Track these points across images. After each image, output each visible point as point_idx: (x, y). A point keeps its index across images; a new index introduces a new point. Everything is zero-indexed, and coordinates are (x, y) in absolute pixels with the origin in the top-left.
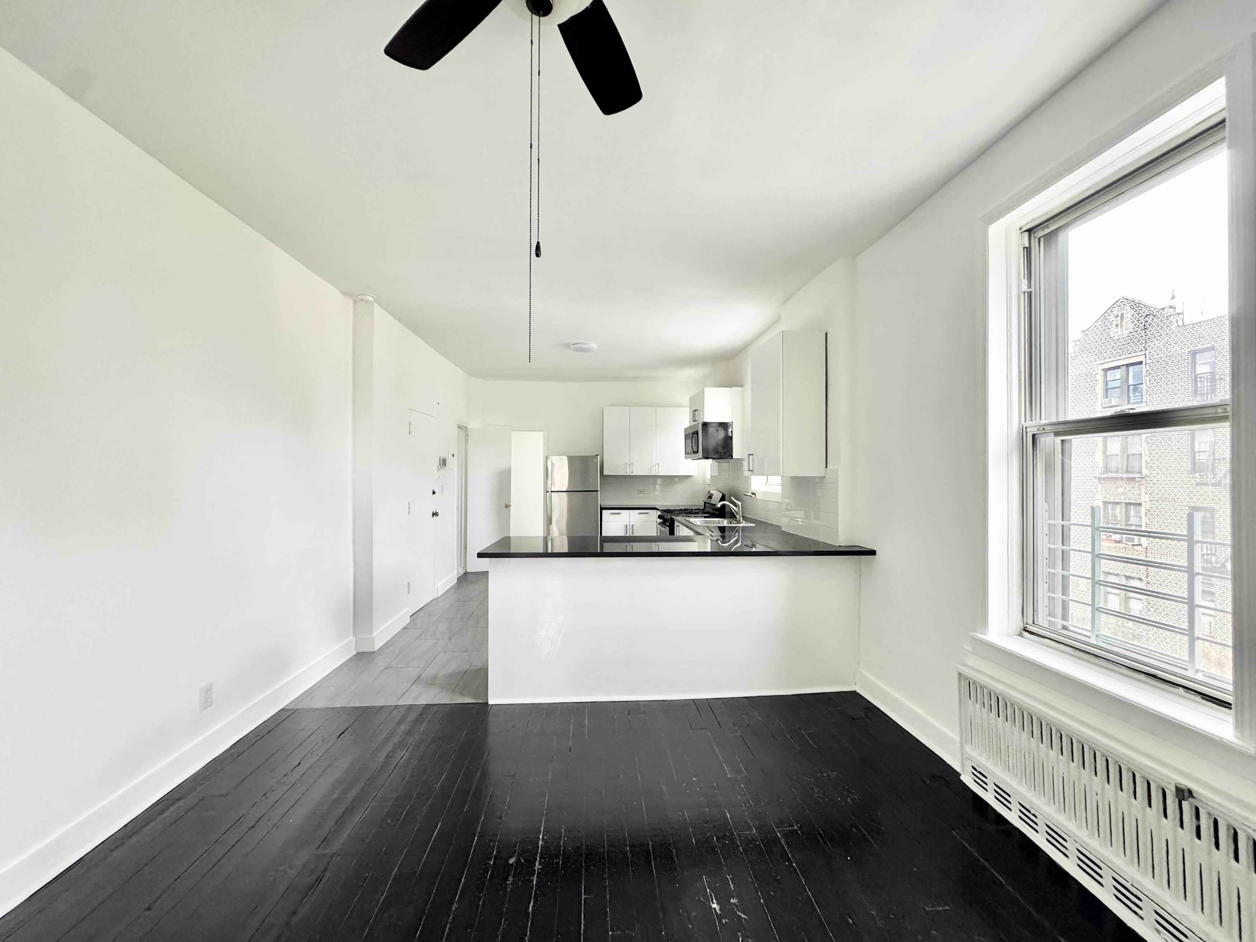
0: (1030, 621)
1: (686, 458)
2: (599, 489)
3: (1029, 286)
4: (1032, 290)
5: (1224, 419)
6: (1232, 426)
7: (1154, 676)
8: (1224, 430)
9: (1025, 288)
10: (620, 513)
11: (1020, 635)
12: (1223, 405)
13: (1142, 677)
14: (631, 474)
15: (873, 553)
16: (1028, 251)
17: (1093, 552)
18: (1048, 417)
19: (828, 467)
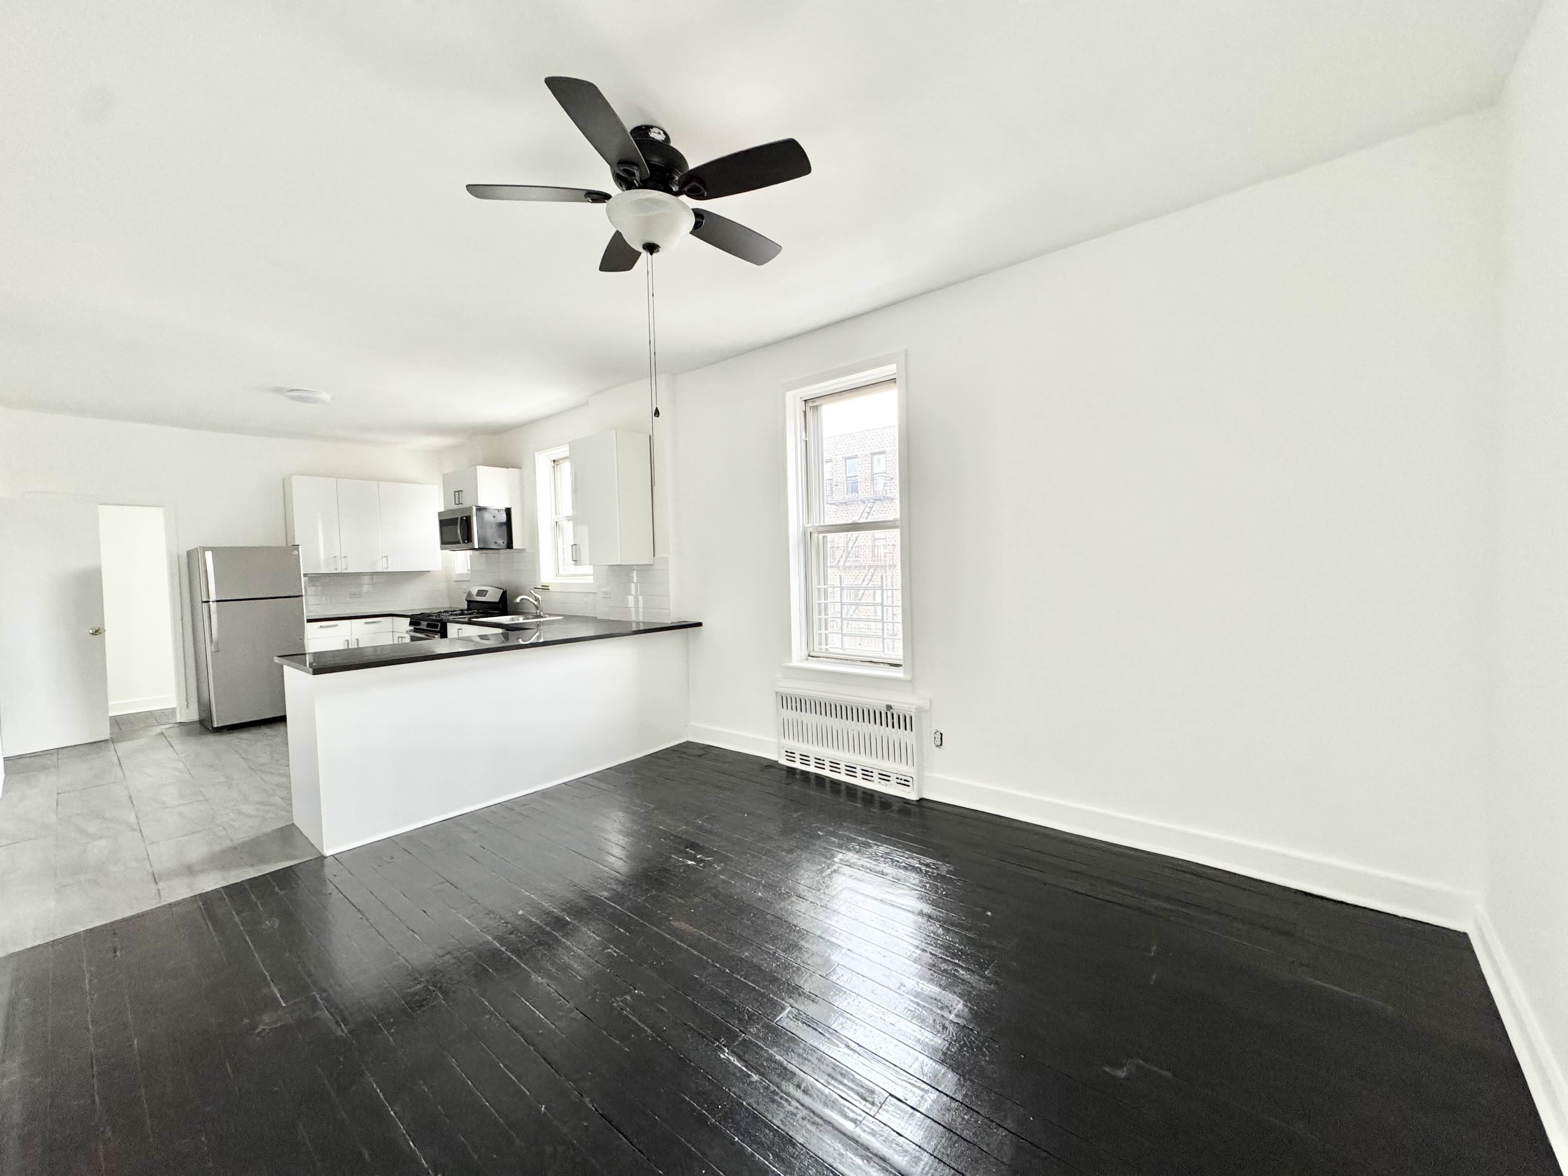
0: (812, 650)
1: (442, 549)
2: (304, 594)
3: (806, 437)
4: (807, 439)
5: (896, 527)
6: (901, 531)
7: (871, 662)
8: (897, 532)
9: (804, 438)
10: (337, 625)
11: (807, 659)
12: (894, 521)
13: (867, 664)
14: (343, 572)
15: (699, 624)
16: (805, 412)
17: (841, 602)
18: (816, 522)
19: (656, 556)
